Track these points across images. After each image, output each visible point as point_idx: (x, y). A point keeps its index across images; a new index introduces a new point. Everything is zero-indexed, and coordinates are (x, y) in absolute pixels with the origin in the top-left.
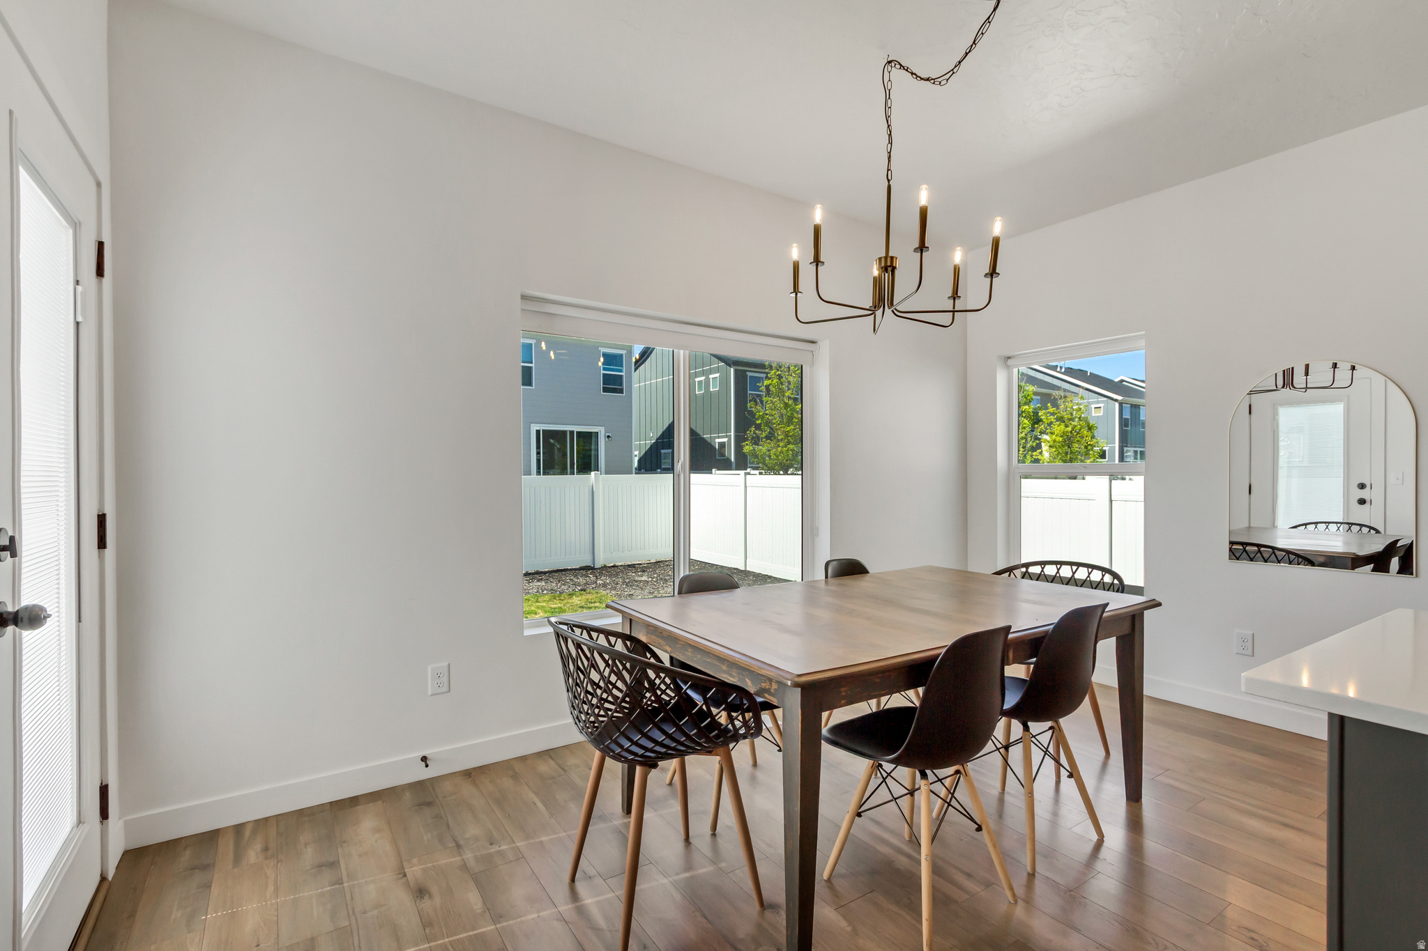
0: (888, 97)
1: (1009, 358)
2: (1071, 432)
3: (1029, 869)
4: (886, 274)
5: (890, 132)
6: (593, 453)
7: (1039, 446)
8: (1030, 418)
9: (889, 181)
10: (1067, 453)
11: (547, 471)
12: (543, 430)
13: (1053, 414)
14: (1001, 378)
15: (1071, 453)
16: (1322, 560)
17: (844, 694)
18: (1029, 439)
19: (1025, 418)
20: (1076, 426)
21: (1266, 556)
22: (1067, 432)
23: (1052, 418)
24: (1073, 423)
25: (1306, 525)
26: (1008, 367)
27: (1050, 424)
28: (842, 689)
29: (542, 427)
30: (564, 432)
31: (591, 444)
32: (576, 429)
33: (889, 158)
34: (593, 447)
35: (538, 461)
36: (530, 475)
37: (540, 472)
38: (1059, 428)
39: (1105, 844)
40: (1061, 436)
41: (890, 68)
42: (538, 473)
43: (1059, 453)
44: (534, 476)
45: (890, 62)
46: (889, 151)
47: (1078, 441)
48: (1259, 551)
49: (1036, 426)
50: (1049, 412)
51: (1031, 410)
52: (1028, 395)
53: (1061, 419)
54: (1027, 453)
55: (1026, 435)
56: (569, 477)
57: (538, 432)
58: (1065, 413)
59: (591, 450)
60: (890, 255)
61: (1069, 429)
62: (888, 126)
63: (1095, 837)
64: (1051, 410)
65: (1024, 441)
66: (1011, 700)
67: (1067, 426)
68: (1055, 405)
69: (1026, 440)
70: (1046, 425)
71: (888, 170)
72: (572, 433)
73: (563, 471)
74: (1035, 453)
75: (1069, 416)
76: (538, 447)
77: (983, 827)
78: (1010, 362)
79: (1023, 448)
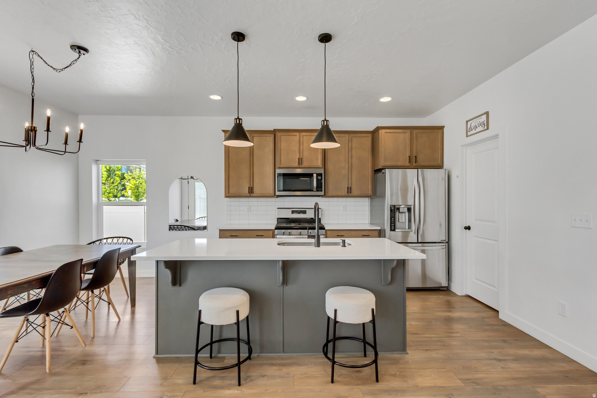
0: (32, 64)
1: (98, 160)
2: (138, 184)
3: (92, 336)
4: (32, 133)
5: (33, 78)
7: (125, 189)
8: (120, 177)
9: (33, 97)
10: (136, 192)
13: (130, 176)
14: (94, 168)
15: (139, 192)
16: (197, 228)
17: (10, 293)
18: (119, 186)
19: (117, 177)
20: (140, 181)
21: (183, 229)
22: (137, 184)
23: (130, 178)
24: (139, 180)
25: (200, 218)
26: (97, 164)
27: (129, 180)
28: (8, 292)
33: (33, 88)
38: (133, 182)
39: (121, 321)
40: (134, 185)
41: (33, 54)
43: (133, 192)
45: (33, 51)
46: (33, 85)
47: (141, 187)
48: (181, 227)
49: (122, 181)
50: (129, 175)
51: (120, 174)
52: (119, 167)
53: (134, 178)
54: (118, 192)
55: (118, 184)
58: (135, 176)
60: (34, 125)
61: (137, 182)
62: (32, 75)
63: (117, 320)
64: (130, 174)
65: (117, 187)
66: (84, 285)
67: (136, 181)
68: (131, 172)
69: (118, 187)
70: (128, 180)
71: (32, 92)
74: (122, 192)
75: (138, 177)
77: (73, 327)
78: (98, 162)
79: (117, 190)
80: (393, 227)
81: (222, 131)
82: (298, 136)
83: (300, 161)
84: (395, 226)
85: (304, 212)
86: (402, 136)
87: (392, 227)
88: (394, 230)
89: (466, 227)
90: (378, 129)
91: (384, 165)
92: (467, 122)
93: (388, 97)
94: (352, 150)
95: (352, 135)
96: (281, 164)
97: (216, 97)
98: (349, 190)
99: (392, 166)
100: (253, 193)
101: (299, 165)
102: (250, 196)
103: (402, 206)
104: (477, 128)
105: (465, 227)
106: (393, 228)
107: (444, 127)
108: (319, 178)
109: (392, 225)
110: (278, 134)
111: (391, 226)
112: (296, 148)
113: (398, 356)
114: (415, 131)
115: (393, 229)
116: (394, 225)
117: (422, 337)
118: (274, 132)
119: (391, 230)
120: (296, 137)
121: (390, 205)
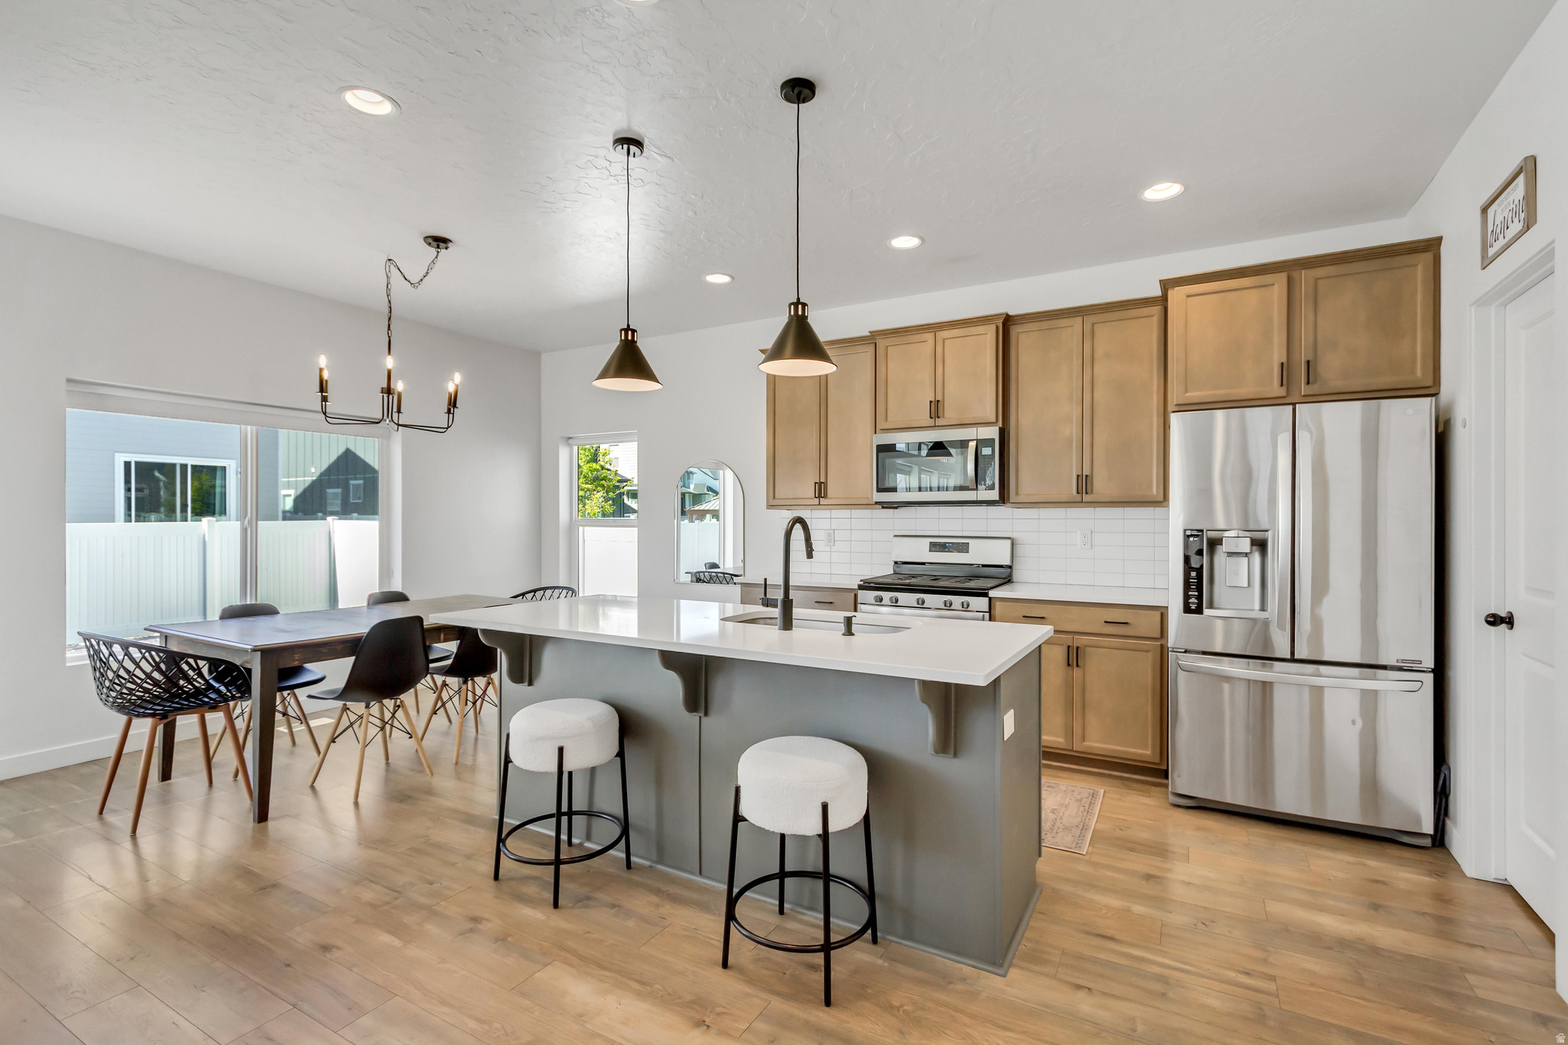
0: (388, 282)
1: (571, 438)
6: (218, 490)
11: (142, 514)
12: (137, 463)
14: (564, 454)
26: (571, 446)
29: (133, 458)
30: (174, 465)
31: (215, 478)
32: (191, 461)
34: (218, 482)
35: (128, 500)
36: (114, 522)
37: (130, 515)
42: (128, 518)
44: (120, 524)
45: (390, 260)
56: (179, 524)
57: (127, 465)
59: (214, 487)
62: (389, 301)
71: (388, 330)
72: (184, 467)
73: (170, 516)
76: (127, 481)
78: (570, 441)
80: (1193, 600)
81: (761, 351)
82: (931, 342)
83: (936, 409)
84: (1200, 598)
85: (963, 548)
86: (1252, 298)
87: (1191, 601)
88: (1199, 611)
89: (1493, 615)
90: (1166, 285)
91: (1180, 403)
92: (1484, 210)
93: (1174, 182)
94: (1095, 364)
95: (1090, 320)
96: (888, 420)
97: (719, 279)
98: (1084, 484)
99: (1197, 401)
100: (825, 496)
101: (933, 420)
102: (819, 504)
103: (1226, 534)
104: (1508, 228)
105: (1488, 616)
106: (1193, 603)
107: (1439, 239)
108: (986, 451)
109: (1190, 593)
110: (882, 343)
111: (1186, 597)
112: (926, 376)
113: (967, 970)
114: (1305, 276)
115: (1193, 607)
116: (1196, 593)
117: (1114, 952)
118: (872, 339)
119: (1187, 609)
120: (925, 344)
121: (1185, 531)
